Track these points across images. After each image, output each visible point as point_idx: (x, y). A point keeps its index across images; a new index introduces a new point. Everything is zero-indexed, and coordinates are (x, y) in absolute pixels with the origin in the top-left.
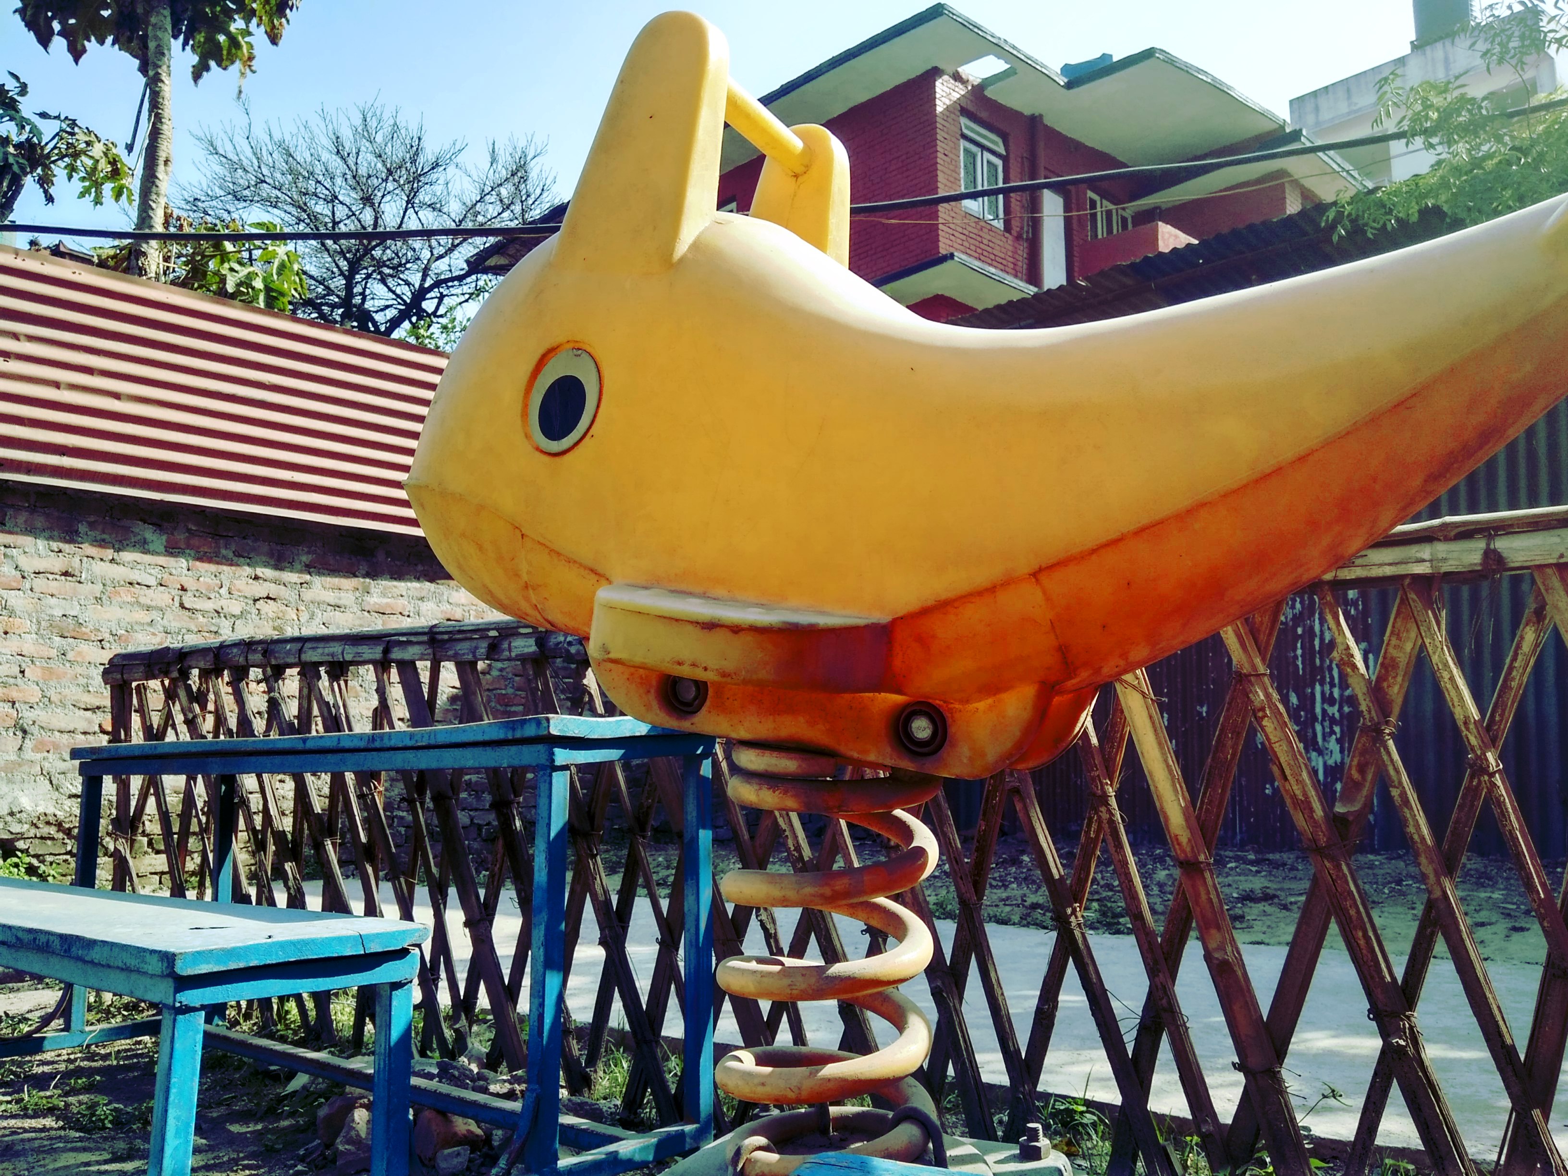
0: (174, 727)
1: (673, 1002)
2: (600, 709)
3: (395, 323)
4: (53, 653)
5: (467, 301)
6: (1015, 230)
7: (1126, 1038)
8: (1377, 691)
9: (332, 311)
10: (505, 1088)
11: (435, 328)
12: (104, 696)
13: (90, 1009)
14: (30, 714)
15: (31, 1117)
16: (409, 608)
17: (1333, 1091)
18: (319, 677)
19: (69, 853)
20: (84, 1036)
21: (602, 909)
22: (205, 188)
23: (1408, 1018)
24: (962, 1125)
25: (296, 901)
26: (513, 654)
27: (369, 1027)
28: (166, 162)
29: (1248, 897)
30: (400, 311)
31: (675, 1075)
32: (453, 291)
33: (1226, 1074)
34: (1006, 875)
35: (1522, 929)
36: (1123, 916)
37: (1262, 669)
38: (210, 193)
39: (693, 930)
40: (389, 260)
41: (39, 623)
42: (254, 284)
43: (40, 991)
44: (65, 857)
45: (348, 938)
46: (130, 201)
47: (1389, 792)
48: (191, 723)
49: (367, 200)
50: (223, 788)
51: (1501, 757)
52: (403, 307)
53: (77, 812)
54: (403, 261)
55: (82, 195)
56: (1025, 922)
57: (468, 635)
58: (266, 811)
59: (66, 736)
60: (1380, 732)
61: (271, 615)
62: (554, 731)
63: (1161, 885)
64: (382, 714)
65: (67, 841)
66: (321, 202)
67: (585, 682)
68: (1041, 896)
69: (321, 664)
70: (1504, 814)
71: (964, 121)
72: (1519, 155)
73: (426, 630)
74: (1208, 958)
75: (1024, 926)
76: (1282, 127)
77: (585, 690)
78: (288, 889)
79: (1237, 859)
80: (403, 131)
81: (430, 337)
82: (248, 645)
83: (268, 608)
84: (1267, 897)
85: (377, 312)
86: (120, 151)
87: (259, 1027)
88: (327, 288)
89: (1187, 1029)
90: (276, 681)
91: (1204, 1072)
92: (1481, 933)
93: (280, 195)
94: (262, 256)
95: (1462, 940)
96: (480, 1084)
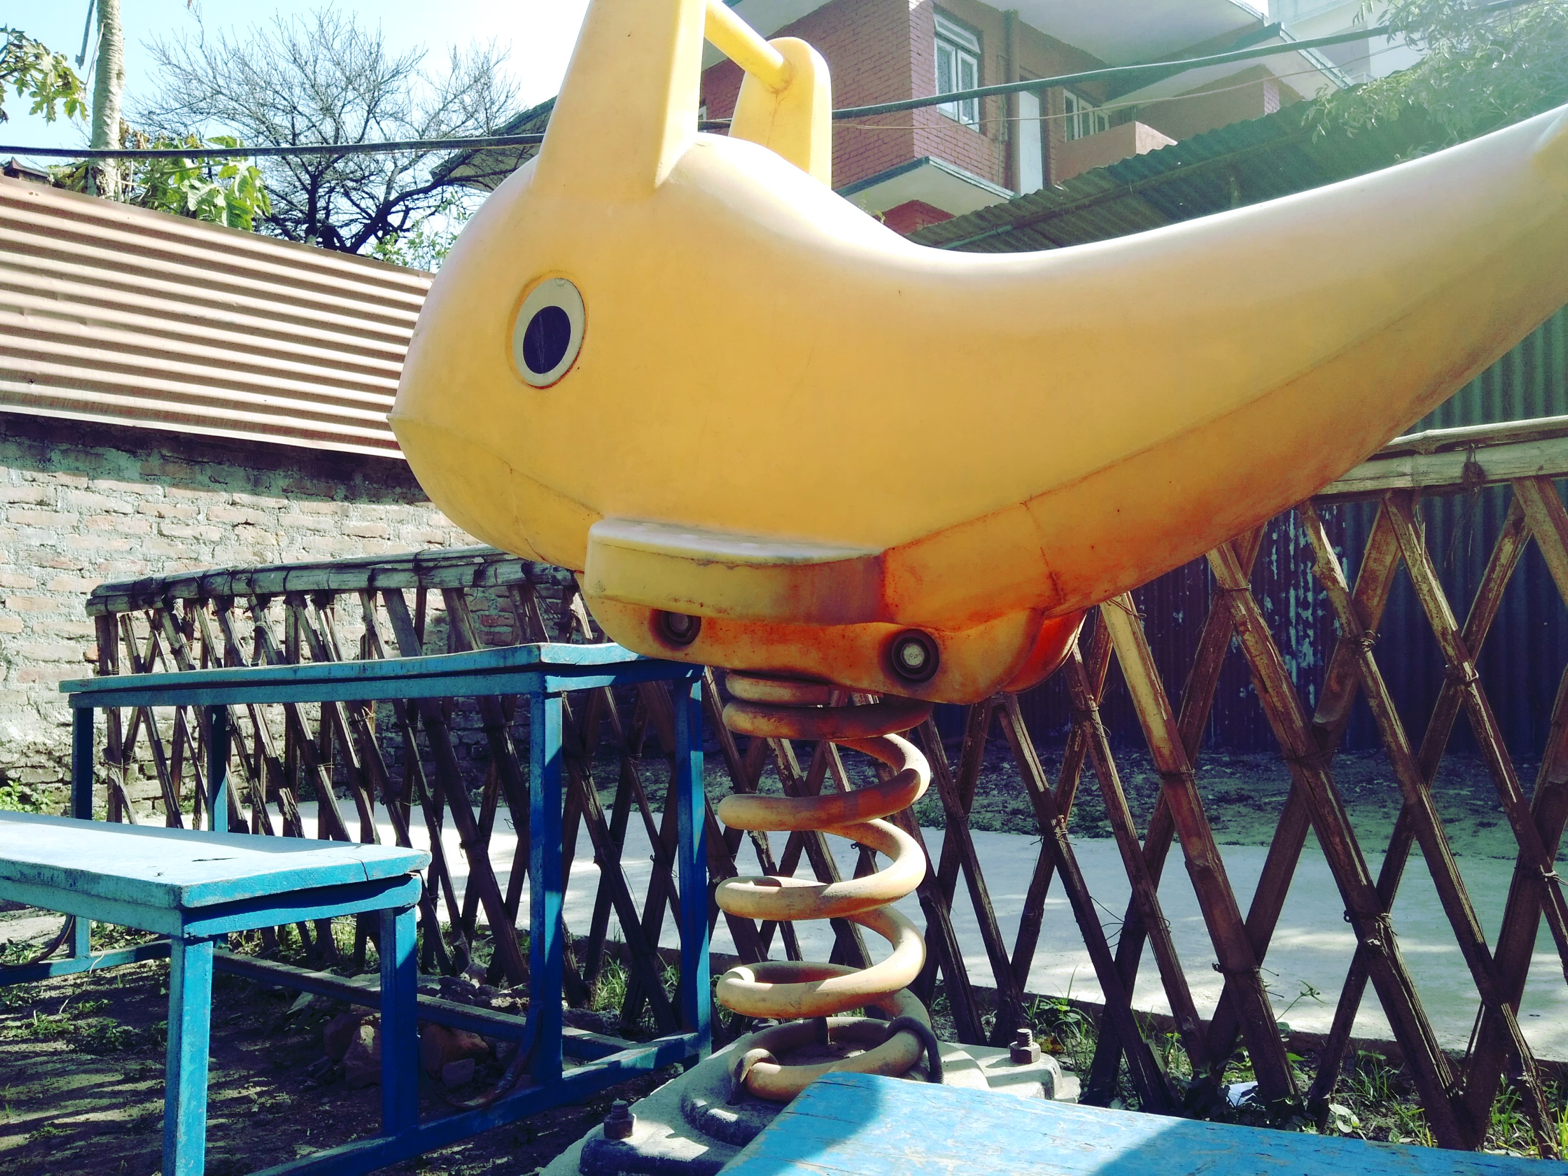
0: (161, 654)
1: (668, 914)
2: (589, 634)
3: (360, 239)
4: (33, 583)
5: (433, 214)
6: (991, 132)
7: (1110, 943)
8: (1356, 603)
9: (296, 227)
10: (506, 1002)
11: (402, 243)
12: (90, 627)
13: (93, 933)
14: (14, 645)
15: (42, 1041)
16: (389, 531)
17: (1311, 989)
18: (305, 606)
19: (61, 781)
20: (89, 962)
21: (597, 828)
22: (159, 101)
23: (1383, 919)
24: (951, 1027)
25: (293, 828)
26: (500, 581)
27: (370, 945)
28: (119, 75)
29: (1223, 799)
30: (366, 225)
31: (672, 984)
32: (419, 204)
33: (1204, 972)
34: (987, 782)
35: (1489, 825)
36: (1101, 820)
37: (1244, 584)
38: (165, 105)
39: (687, 847)
40: (352, 173)
41: (17, 553)
42: (216, 201)
43: (42, 918)
44: (57, 785)
45: (349, 867)
46: (84, 116)
47: (1368, 703)
48: (177, 653)
49: (327, 110)
50: (214, 717)
51: (1477, 667)
52: (369, 222)
53: (70, 740)
54: (367, 174)
55: (34, 111)
56: (1006, 828)
57: (454, 562)
58: (257, 737)
59: (51, 666)
60: (1359, 645)
61: (250, 540)
62: (546, 659)
63: (1138, 789)
64: (370, 639)
65: (57, 769)
66: (280, 113)
67: (572, 607)
68: (1023, 802)
69: (307, 592)
70: (1480, 722)
71: (937, 18)
72: (1501, 50)
73: (411, 558)
74: (1189, 864)
75: (1005, 832)
76: (1260, 21)
77: (572, 615)
78: (284, 814)
79: (1212, 761)
80: (361, 37)
81: (397, 253)
82: (233, 574)
83: (248, 533)
84: (1241, 799)
85: (341, 227)
86: (70, 64)
87: (261, 948)
88: (290, 203)
89: (1169, 933)
90: (262, 610)
91: (1183, 970)
92: (1450, 829)
93: (237, 106)
94: (223, 172)
95: (1437, 844)
96: (482, 998)
